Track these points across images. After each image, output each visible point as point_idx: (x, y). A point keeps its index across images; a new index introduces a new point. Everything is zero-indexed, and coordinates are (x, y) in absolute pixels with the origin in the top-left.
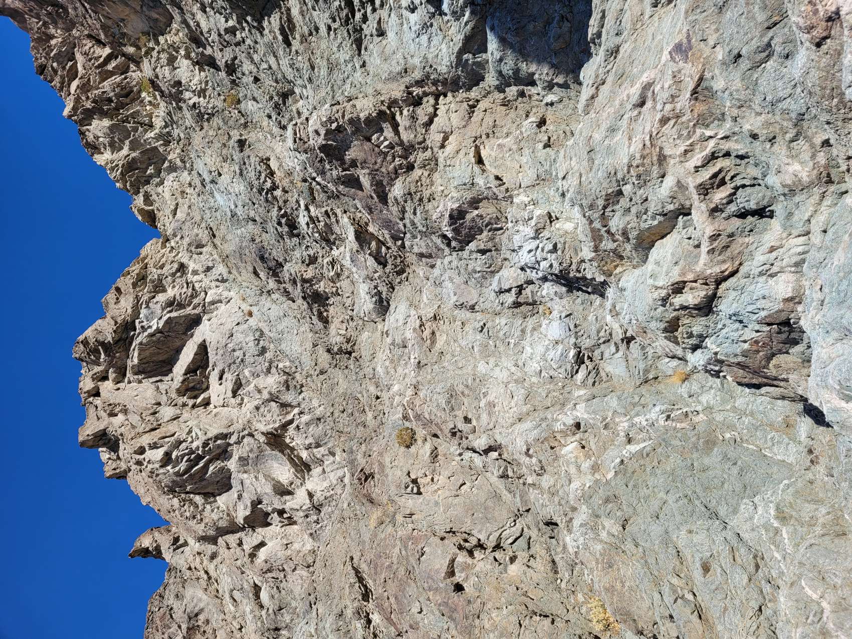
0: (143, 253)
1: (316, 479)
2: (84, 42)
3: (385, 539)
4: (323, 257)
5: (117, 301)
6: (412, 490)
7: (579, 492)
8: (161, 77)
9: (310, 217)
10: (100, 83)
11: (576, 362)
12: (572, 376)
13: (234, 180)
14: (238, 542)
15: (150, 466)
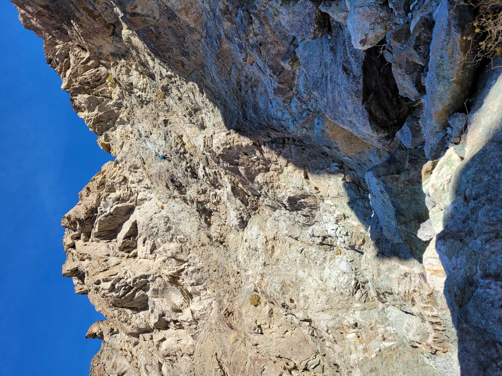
0: (103, 169)
1: (196, 304)
2: (75, 49)
3: (240, 353)
4: (210, 191)
5: (88, 196)
6: (258, 331)
7: (356, 361)
8: (121, 80)
9: (205, 173)
10: (83, 73)
11: (355, 288)
12: (353, 295)
13: (159, 138)
14: (150, 337)
15: (103, 292)
